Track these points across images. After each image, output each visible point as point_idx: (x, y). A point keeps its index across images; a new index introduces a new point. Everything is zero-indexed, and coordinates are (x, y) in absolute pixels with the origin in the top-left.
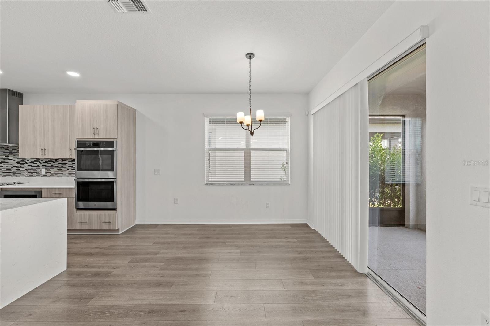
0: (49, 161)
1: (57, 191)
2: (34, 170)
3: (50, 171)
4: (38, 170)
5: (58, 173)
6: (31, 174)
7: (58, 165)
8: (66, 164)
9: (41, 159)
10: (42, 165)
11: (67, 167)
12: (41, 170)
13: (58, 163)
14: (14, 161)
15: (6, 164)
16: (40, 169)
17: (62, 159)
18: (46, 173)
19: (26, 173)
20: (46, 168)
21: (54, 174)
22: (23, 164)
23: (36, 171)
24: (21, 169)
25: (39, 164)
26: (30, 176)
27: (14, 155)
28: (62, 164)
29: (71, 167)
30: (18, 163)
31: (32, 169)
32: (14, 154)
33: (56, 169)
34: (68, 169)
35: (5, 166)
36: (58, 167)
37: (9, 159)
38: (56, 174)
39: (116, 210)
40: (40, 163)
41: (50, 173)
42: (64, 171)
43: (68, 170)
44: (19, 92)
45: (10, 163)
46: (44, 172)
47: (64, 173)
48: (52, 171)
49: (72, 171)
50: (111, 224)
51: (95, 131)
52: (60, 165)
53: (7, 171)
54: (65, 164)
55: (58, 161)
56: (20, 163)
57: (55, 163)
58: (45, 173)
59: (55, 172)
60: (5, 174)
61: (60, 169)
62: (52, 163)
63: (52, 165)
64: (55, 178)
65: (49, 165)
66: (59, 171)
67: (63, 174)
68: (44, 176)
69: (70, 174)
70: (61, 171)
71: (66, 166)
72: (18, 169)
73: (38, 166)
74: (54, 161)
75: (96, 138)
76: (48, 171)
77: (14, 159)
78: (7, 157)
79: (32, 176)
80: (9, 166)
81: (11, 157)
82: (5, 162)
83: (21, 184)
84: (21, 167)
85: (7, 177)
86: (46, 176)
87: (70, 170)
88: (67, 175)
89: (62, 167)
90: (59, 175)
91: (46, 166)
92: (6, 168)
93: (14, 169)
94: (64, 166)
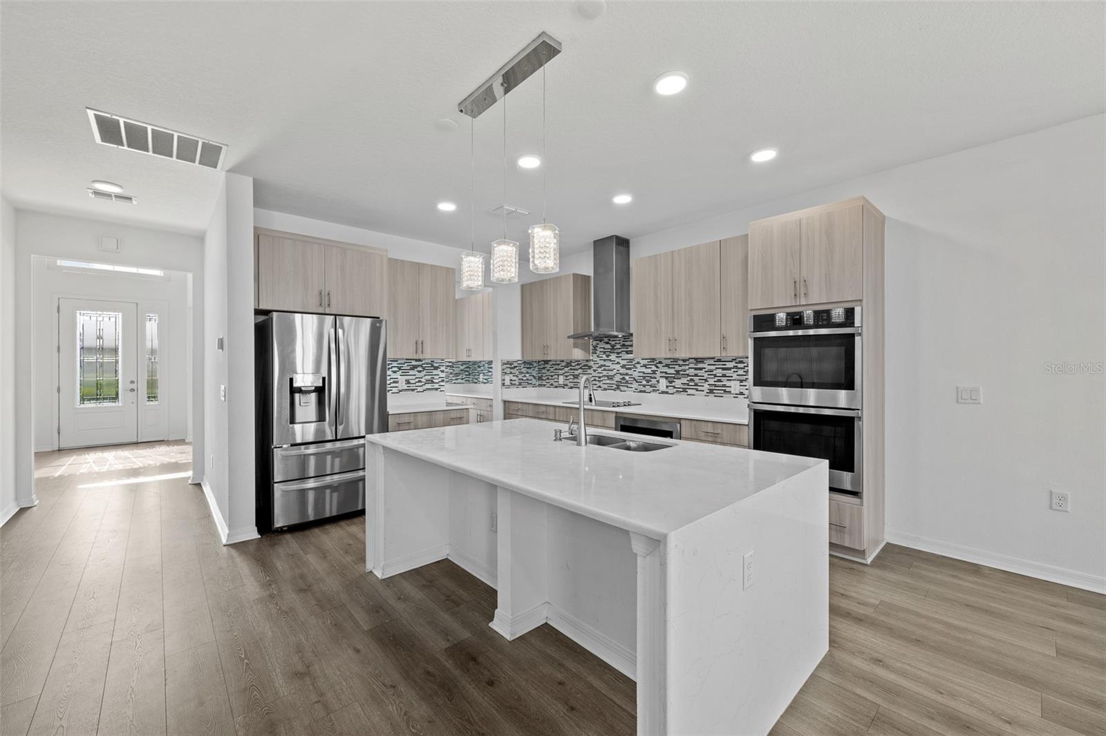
0: (672, 363)
1: (710, 428)
2: (648, 381)
3: (673, 384)
4: (654, 381)
5: (688, 387)
6: (642, 388)
7: (687, 372)
8: (704, 370)
9: (659, 359)
10: (660, 370)
11: (706, 375)
12: (658, 381)
13: (687, 367)
14: (618, 363)
15: (606, 368)
16: (657, 379)
17: (696, 359)
18: (667, 387)
19: (635, 385)
20: (667, 378)
21: (681, 390)
22: (630, 369)
23: (650, 383)
24: (627, 377)
25: (655, 369)
26: (641, 391)
27: (618, 353)
28: (696, 369)
29: (713, 376)
30: (623, 366)
31: (644, 377)
32: (617, 351)
33: (684, 380)
34: (706, 380)
35: (605, 373)
36: (688, 375)
37: (610, 360)
38: (684, 390)
39: (861, 498)
40: (657, 367)
41: (674, 387)
42: (699, 384)
43: (707, 383)
44: (625, 237)
45: (612, 367)
46: (663, 383)
47: (700, 388)
48: (678, 383)
49: (715, 386)
50: (846, 530)
51: (799, 286)
52: (692, 372)
53: (608, 382)
54: (701, 369)
55: (687, 363)
56: (627, 366)
57: (683, 368)
58: (665, 387)
59: (682, 386)
60: (606, 386)
61: (692, 380)
62: (677, 368)
63: (678, 372)
64: (683, 396)
65: (672, 371)
66: (690, 384)
67: (697, 390)
68: (663, 392)
69: (711, 391)
70: (693, 384)
71: (702, 375)
72: (624, 378)
73: (654, 372)
74: (681, 363)
75: (800, 305)
76: (671, 382)
77: (617, 360)
78: (608, 356)
79: (644, 392)
80: (611, 373)
81: (613, 357)
82: (604, 366)
83: (632, 407)
84: (627, 374)
85: (608, 391)
86: (667, 393)
87: (711, 381)
88: (705, 393)
89: (696, 375)
90: (690, 391)
91: (666, 373)
92: (607, 376)
93: (618, 378)
94: (699, 375)
